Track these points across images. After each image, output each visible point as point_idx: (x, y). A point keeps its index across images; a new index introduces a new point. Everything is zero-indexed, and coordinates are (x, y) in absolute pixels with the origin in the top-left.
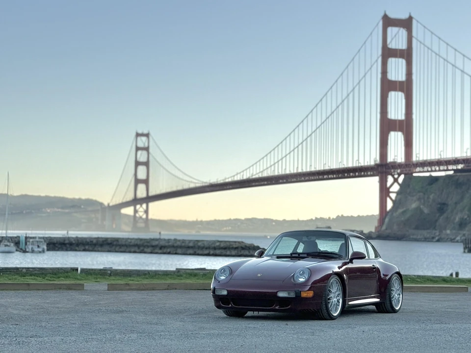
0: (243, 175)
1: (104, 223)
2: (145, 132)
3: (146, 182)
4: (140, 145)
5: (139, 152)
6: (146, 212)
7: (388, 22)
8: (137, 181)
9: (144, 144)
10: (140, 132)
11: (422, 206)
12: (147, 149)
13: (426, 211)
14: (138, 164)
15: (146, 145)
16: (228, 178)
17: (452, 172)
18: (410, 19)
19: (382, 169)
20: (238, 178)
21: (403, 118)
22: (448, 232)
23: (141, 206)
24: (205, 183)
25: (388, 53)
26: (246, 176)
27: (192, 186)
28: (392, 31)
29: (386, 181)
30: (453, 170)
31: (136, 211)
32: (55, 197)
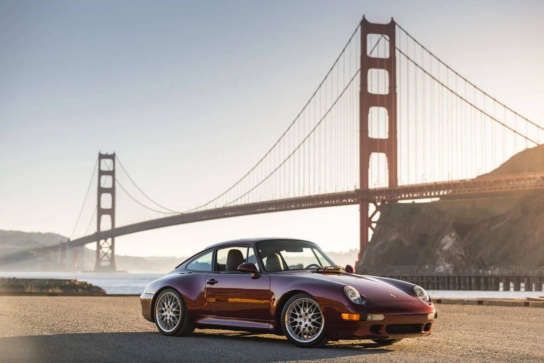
0: (216, 203)
1: (65, 261)
2: (110, 153)
3: (111, 212)
4: (104, 168)
5: (103, 177)
6: (112, 247)
7: (367, 28)
8: (101, 212)
9: (109, 168)
10: (104, 153)
11: (402, 238)
12: (112, 173)
13: (407, 243)
14: (101, 191)
15: (111, 169)
16: (200, 207)
17: (438, 199)
18: (393, 24)
19: (362, 196)
20: (211, 207)
21: (387, 137)
22: (427, 267)
23: (106, 241)
24: (176, 213)
25: (367, 63)
26: (220, 204)
27: (161, 216)
28: (372, 38)
29: (367, 210)
30: (439, 196)
31: (99, 247)
32: (11, 232)
